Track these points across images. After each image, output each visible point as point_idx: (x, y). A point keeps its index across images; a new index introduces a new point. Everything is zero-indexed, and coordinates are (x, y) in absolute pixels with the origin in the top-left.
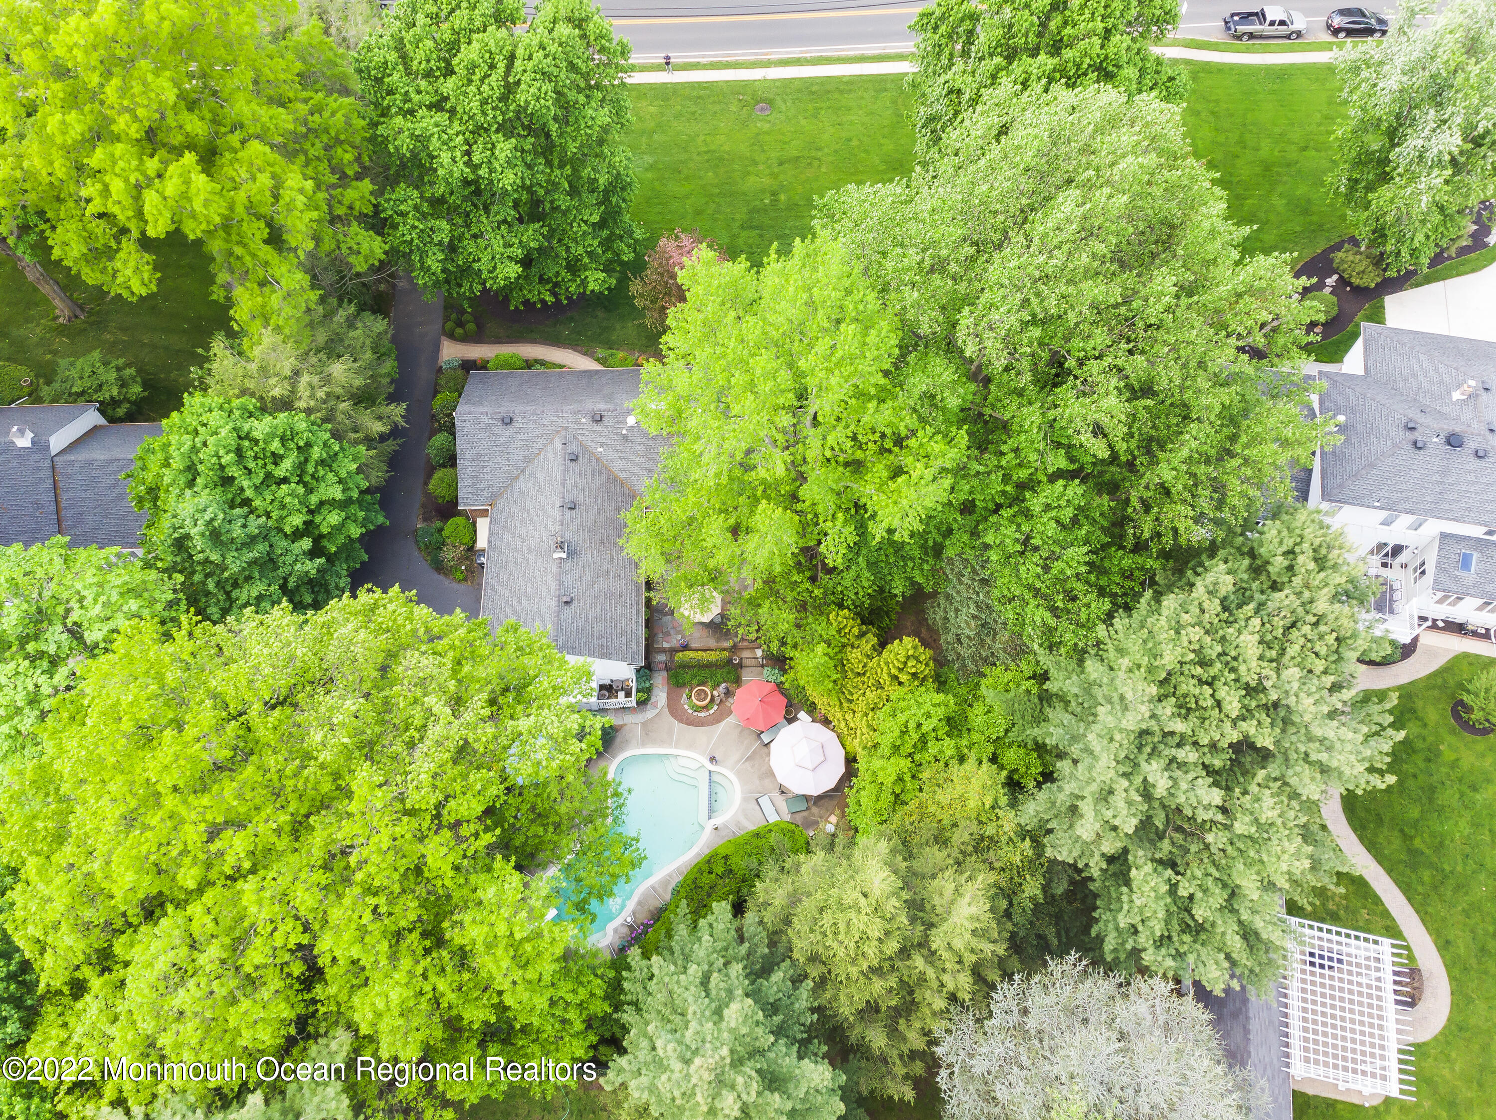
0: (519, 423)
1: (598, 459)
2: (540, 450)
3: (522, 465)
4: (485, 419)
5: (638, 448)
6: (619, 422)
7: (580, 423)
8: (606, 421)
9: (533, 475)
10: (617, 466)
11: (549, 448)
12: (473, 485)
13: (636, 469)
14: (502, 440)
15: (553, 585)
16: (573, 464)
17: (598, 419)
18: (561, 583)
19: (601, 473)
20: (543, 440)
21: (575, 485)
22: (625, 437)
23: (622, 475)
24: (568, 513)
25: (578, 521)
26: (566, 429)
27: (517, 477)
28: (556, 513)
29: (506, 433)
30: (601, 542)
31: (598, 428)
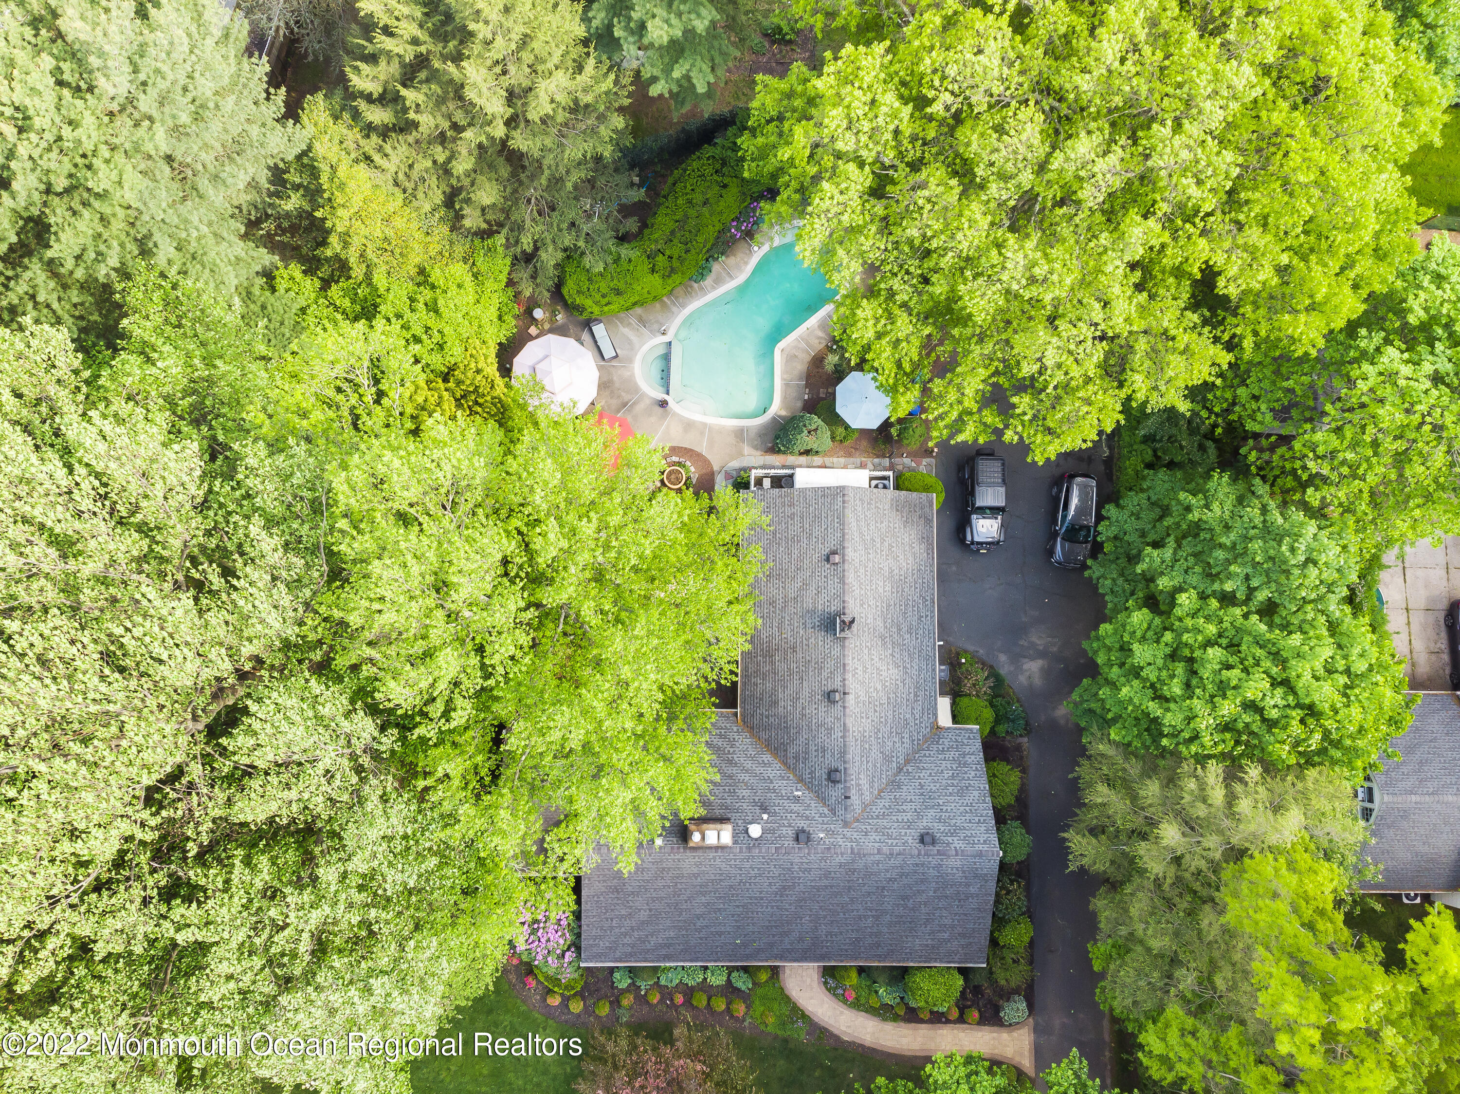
0: (911, 838)
1: (801, 780)
2: (879, 796)
3: (901, 777)
4: (957, 843)
5: (746, 793)
6: (772, 831)
7: (827, 831)
8: (791, 832)
9: (887, 759)
10: (774, 769)
11: (867, 797)
12: (964, 755)
13: (749, 764)
14: (932, 813)
15: (850, 578)
16: (834, 765)
17: (801, 837)
18: (842, 580)
19: (796, 758)
20: (877, 810)
21: (830, 731)
22: (764, 809)
23: (767, 757)
24: (837, 684)
25: (825, 674)
26: (846, 824)
27: (907, 761)
28: (852, 685)
29: (927, 822)
30: (794, 649)
31: (802, 824)
